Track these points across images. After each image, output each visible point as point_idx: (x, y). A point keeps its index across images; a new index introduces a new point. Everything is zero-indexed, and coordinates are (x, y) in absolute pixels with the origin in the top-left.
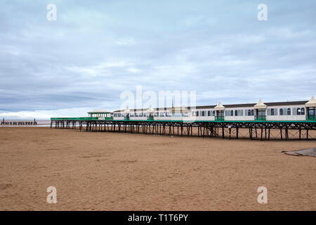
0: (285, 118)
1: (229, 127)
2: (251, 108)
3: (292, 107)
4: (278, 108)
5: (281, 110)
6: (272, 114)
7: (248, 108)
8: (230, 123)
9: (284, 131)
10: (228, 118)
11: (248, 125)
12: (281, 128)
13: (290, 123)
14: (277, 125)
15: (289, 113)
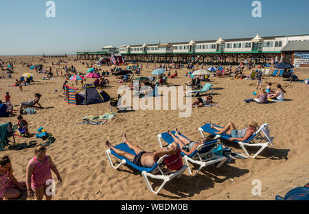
0: (237, 50)
1: (198, 57)
2: (214, 44)
3: (242, 42)
4: (233, 43)
5: (235, 45)
6: (228, 47)
7: (212, 44)
8: (199, 54)
9: (235, 59)
10: (197, 51)
11: (211, 55)
12: (233, 57)
13: (240, 54)
14: (231, 55)
15: (240, 47)
